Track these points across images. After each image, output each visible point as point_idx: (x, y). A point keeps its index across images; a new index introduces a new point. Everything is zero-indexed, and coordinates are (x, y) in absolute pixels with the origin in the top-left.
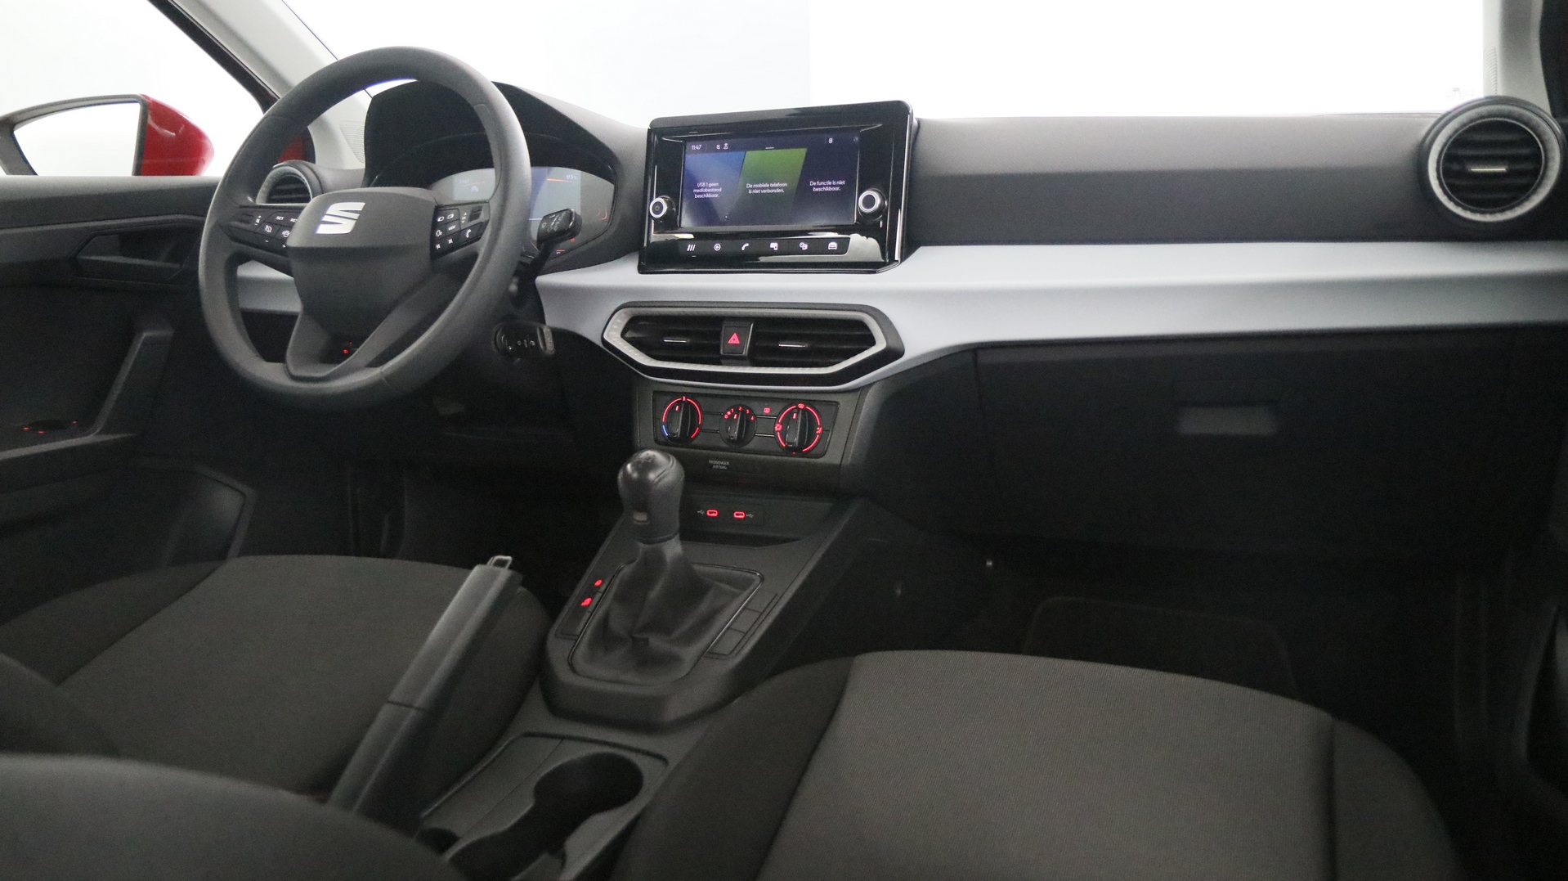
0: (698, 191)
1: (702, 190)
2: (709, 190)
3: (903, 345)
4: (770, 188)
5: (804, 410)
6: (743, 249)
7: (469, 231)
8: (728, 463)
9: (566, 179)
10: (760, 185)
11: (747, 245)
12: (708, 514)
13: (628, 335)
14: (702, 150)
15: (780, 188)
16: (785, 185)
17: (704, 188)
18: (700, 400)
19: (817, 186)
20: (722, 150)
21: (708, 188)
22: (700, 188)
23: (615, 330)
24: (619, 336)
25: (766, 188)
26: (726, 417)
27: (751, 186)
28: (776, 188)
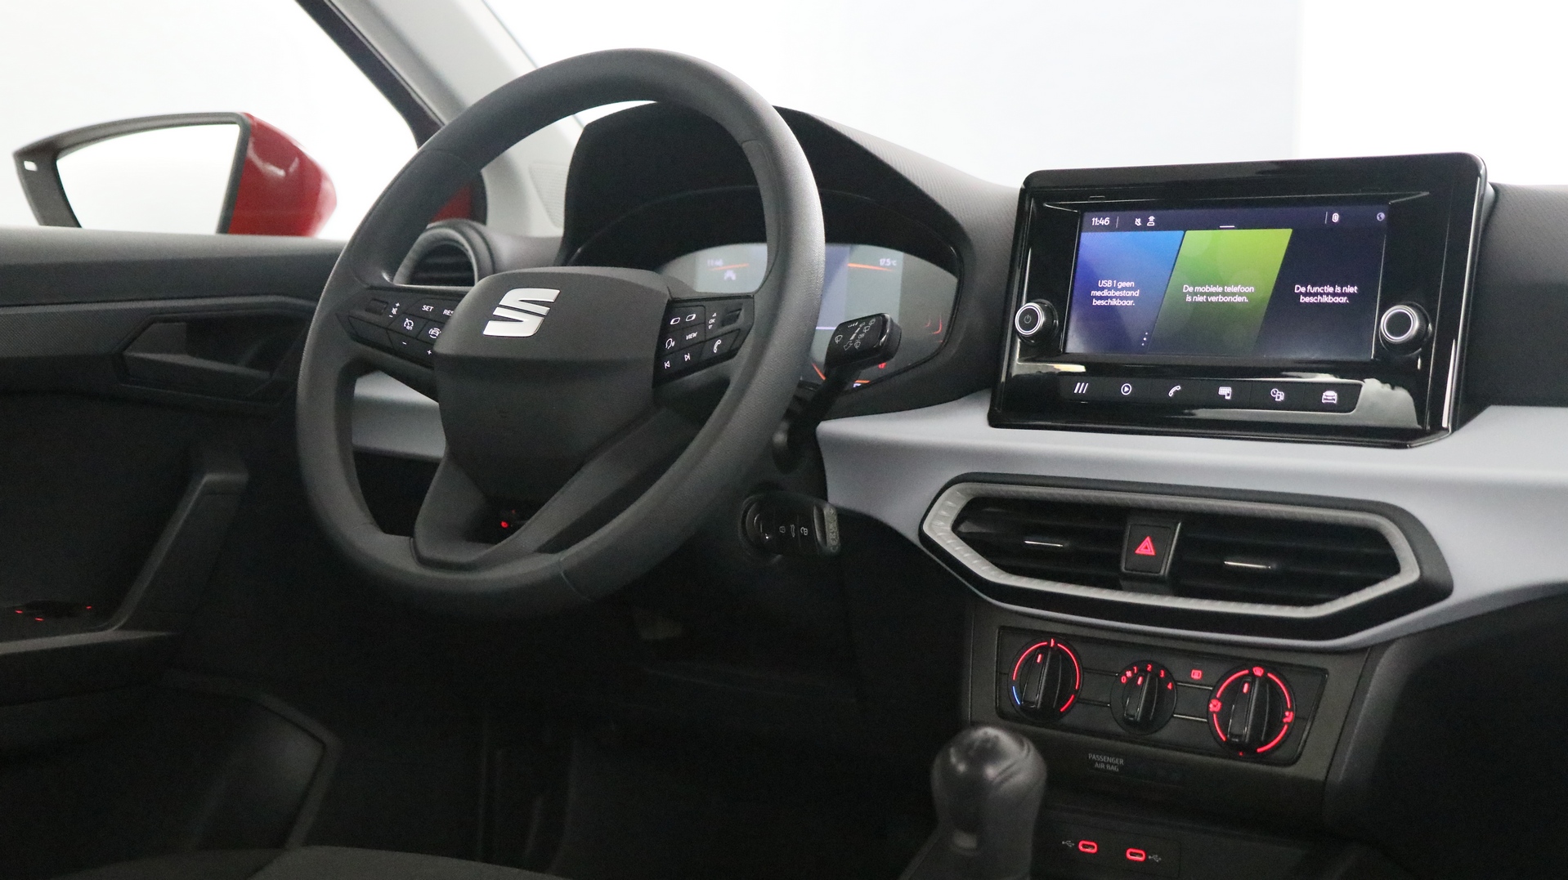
0: (1098, 293)
1: (1105, 293)
2: (1117, 294)
3: (1450, 575)
4: (1224, 294)
5: (1265, 677)
6: (1171, 394)
7: (719, 342)
8: (1122, 762)
9: (879, 266)
10: (1206, 289)
11: (1178, 388)
12: (1081, 848)
13: (963, 528)
14: (1109, 228)
15: (1241, 294)
16: (1250, 289)
17: (1109, 289)
18: (1078, 647)
19: (1307, 294)
20: (1144, 228)
21: (1116, 289)
22: (1102, 289)
23: (943, 518)
24: (949, 528)
25: (1217, 294)
26: (1124, 679)
27: (1191, 289)
28: (1233, 294)
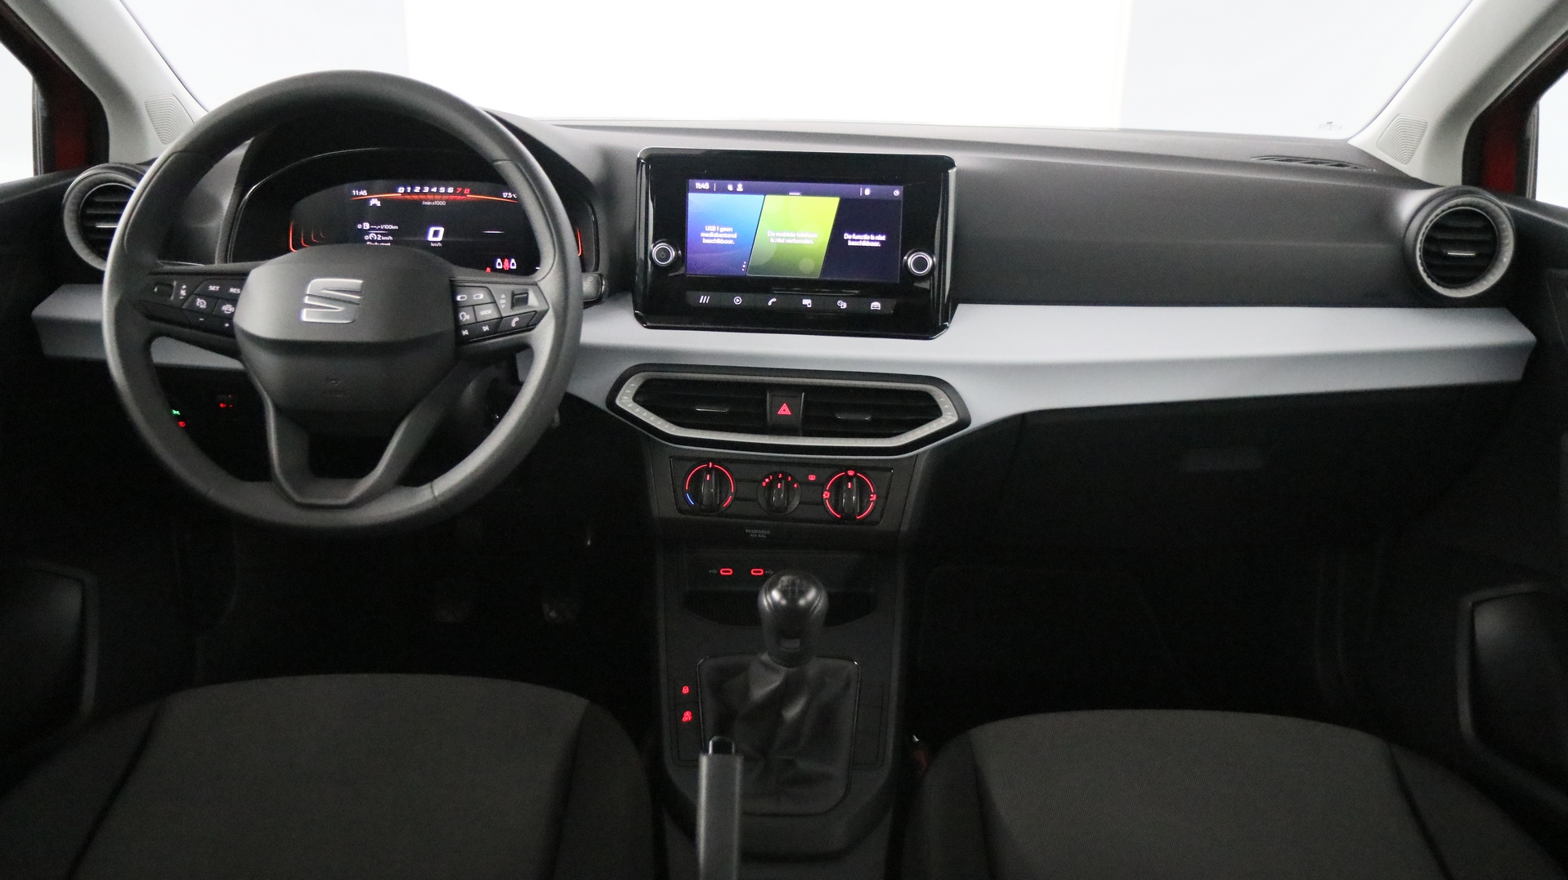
0: (707, 235)
1: (711, 235)
2: (721, 236)
3: (968, 412)
4: (797, 238)
5: (855, 475)
6: (770, 303)
7: (517, 319)
8: (768, 532)
10: (784, 235)
11: (774, 300)
12: (722, 573)
13: (637, 399)
14: (710, 191)
15: (808, 239)
16: (814, 236)
17: (715, 232)
18: (731, 467)
19: (852, 240)
20: (735, 192)
21: (719, 232)
22: (709, 232)
23: (627, 395)
24: (631, 400)
25: (792, 238)
26: (764, 484)
27: (773, 235)
28: (804, 239)
